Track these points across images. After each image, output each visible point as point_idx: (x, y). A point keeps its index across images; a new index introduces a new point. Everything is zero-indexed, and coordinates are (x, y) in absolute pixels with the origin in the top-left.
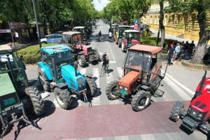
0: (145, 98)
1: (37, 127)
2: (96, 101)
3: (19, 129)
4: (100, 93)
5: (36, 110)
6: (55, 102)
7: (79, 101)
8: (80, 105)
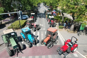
0: (51, 45)
1: (22, 53)
2: (38, 45)
3: (18, 53)
4: (39, 42)
5: (22, 48)
6: (26, 45)
7: (33, 45)
8: (33, 46)
